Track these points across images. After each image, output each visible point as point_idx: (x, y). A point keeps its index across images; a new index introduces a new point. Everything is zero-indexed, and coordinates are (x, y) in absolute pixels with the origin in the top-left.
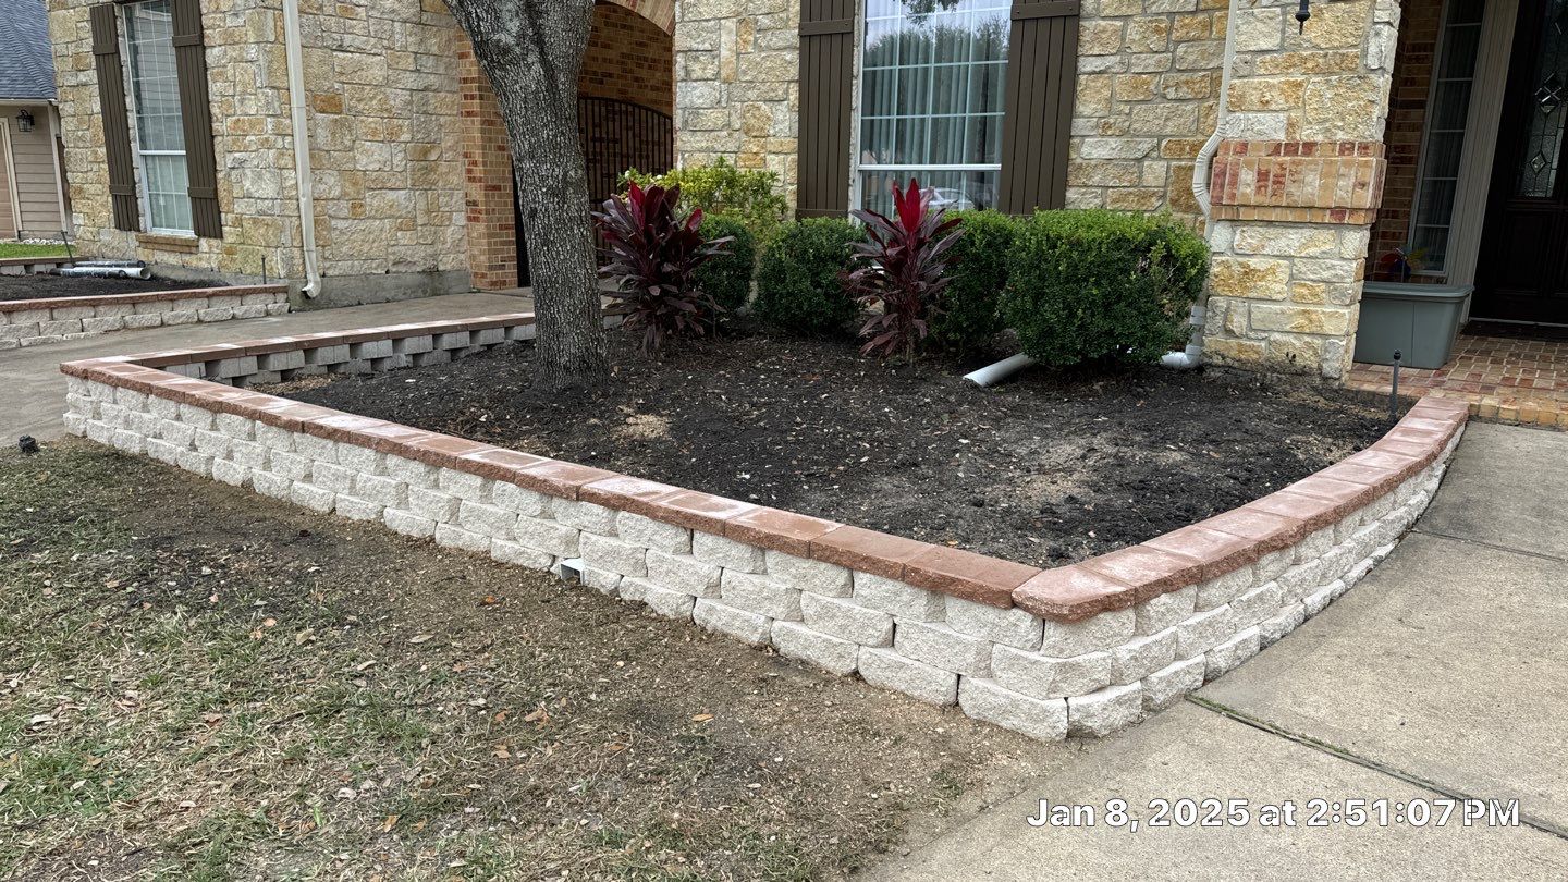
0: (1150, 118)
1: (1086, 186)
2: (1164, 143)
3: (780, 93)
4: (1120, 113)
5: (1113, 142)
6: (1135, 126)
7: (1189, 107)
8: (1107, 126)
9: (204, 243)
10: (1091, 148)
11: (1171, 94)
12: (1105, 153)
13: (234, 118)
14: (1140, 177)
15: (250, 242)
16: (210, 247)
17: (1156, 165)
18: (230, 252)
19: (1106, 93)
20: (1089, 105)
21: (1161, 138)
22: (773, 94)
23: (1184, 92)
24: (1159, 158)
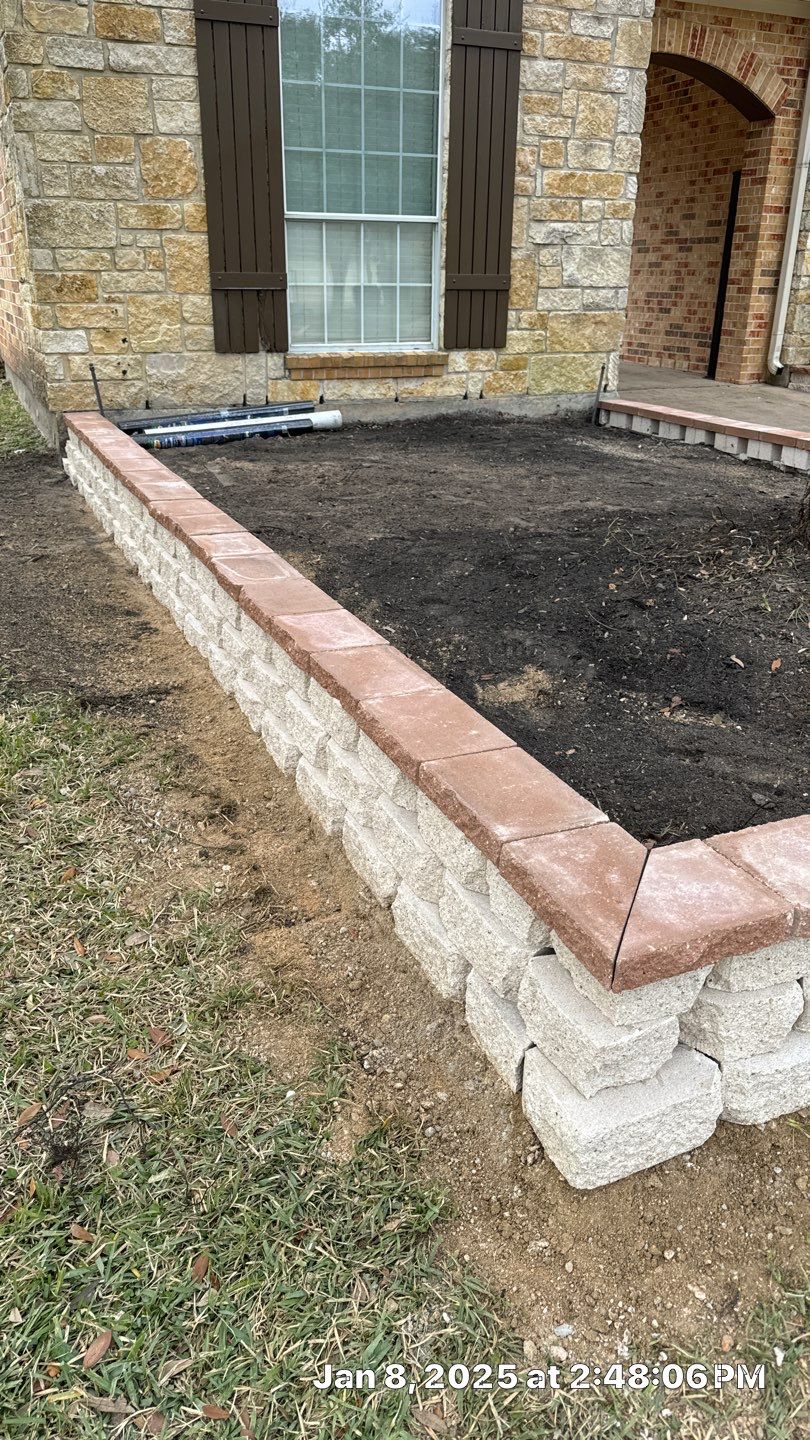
9: (459, 359)
13: (563, 172)
15: (558, 347)
16: (473, 363)
18: (514, 366)
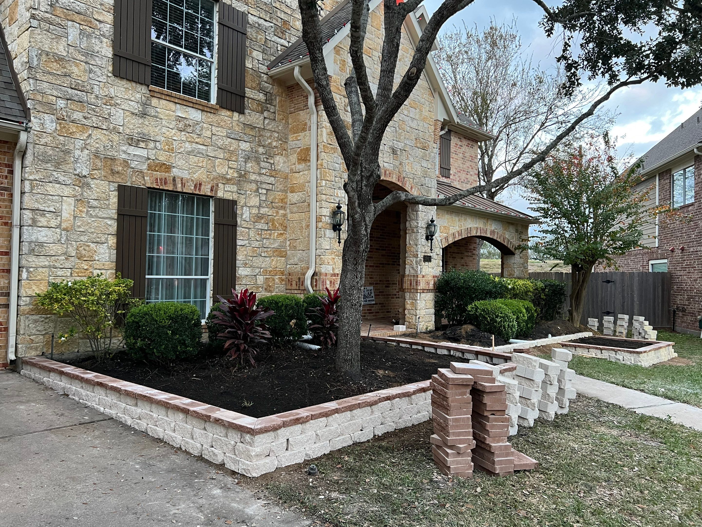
0: (258, 262)
1: (241, 284)
2: (262, 270)
3: (103, 239)
4: (249, 260)
5: (248, 269)
6: (254, 264)
7: (268, 259)
8: (246, 264)
10: (241, 272)
11: (263, 255)
12: (246, 273)
14: (256, 281)
17: (261, 277)
19: (245, 253)
20: (240, 257)
21: (261, 268)
22: (99, 240)
23: (266, 254)
24: (261, 275)
